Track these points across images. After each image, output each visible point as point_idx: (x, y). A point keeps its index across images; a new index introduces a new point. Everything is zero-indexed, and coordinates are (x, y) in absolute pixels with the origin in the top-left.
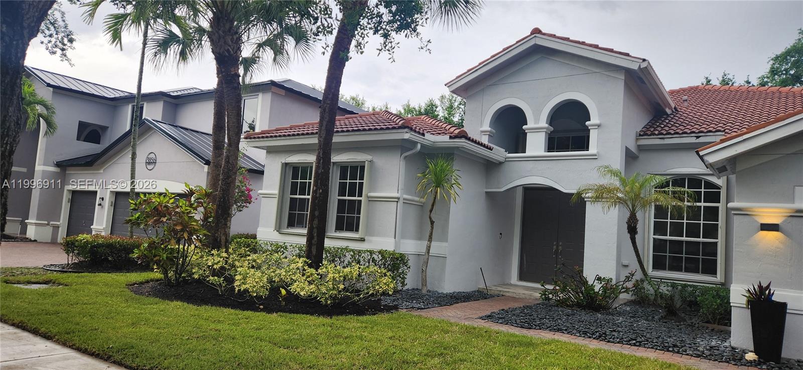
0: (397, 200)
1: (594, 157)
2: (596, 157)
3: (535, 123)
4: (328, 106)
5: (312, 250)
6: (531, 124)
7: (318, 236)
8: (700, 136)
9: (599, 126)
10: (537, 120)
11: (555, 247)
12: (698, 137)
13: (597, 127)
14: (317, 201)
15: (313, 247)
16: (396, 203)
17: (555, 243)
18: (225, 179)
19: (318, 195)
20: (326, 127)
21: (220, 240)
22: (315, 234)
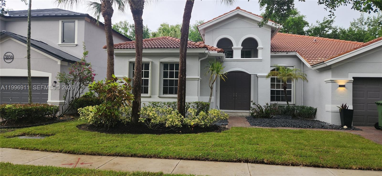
0: (198, 79)
1: (261, 61)
2: (262, 60)
3: (237, 46)
4: (186, 38)
5: (182, 104)
6: (234, 46)
7: (184, 98)
8: (288, 53)
9: (262, 48)
10: (237, 45)
11: (234, 95)
12: (287, 53)
13: (261, 49)
14: (183, 82)
15: (183, 103)
16: (198, 81)
17: (234, 93)
18: (139, 72)
19: (183, 79)
20: (185, 48)
21: (139, 102)
22: (183, 97)
